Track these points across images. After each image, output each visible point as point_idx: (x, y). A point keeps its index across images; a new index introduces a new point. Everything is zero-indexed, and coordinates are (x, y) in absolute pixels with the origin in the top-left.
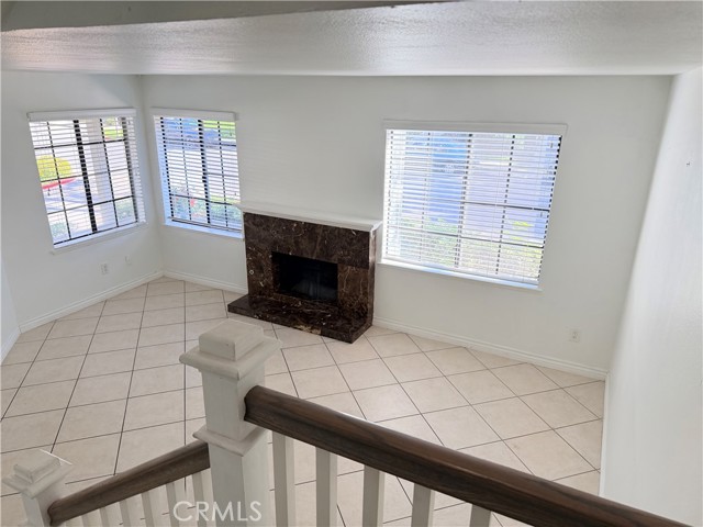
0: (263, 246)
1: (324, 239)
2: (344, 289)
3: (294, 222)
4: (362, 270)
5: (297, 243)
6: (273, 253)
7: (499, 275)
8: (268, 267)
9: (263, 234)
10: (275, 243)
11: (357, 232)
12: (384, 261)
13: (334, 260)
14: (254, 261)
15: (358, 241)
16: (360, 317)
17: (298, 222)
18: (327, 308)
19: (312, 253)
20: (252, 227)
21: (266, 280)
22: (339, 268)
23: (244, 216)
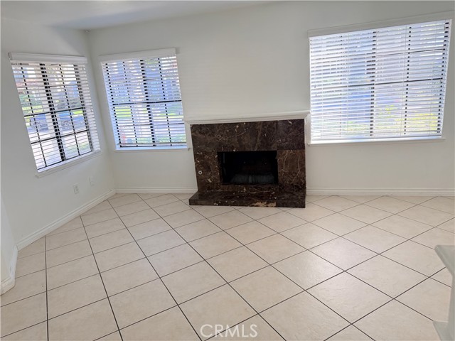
0: (209, 149)
1: (264, 132)
2: (283, 170)
3: (236, 124)
4: (298, 151)
5: (240, 141)
6: (218, 153)
7: (407, 134)
8: (215, 165)
9: (209, 139)
10: (220, 144)
11: (292, 121)
12: (313, 142)
13: (274, 147)
14: (201, 163)
15: (295, 129)
16: (300, 189)
17: (240, 124)
18: (270, 188)
19: (254, 147)
20: (199, 135)
21: (214, 177)
22: (278, 153)
23: (191, 128)
